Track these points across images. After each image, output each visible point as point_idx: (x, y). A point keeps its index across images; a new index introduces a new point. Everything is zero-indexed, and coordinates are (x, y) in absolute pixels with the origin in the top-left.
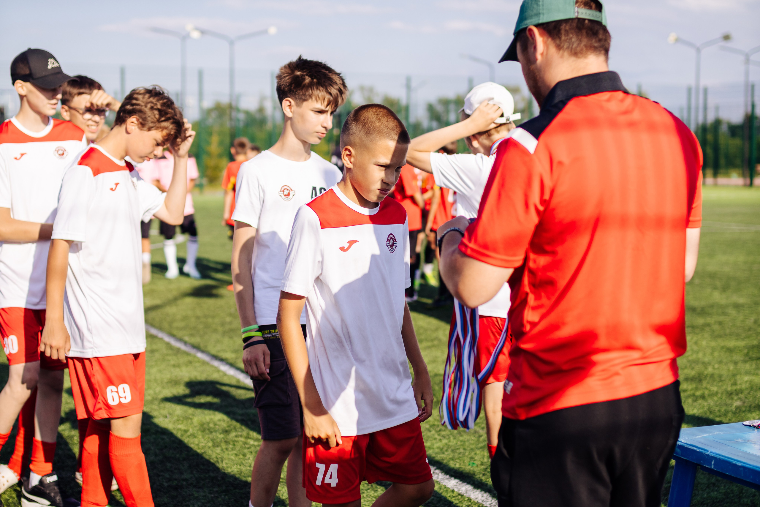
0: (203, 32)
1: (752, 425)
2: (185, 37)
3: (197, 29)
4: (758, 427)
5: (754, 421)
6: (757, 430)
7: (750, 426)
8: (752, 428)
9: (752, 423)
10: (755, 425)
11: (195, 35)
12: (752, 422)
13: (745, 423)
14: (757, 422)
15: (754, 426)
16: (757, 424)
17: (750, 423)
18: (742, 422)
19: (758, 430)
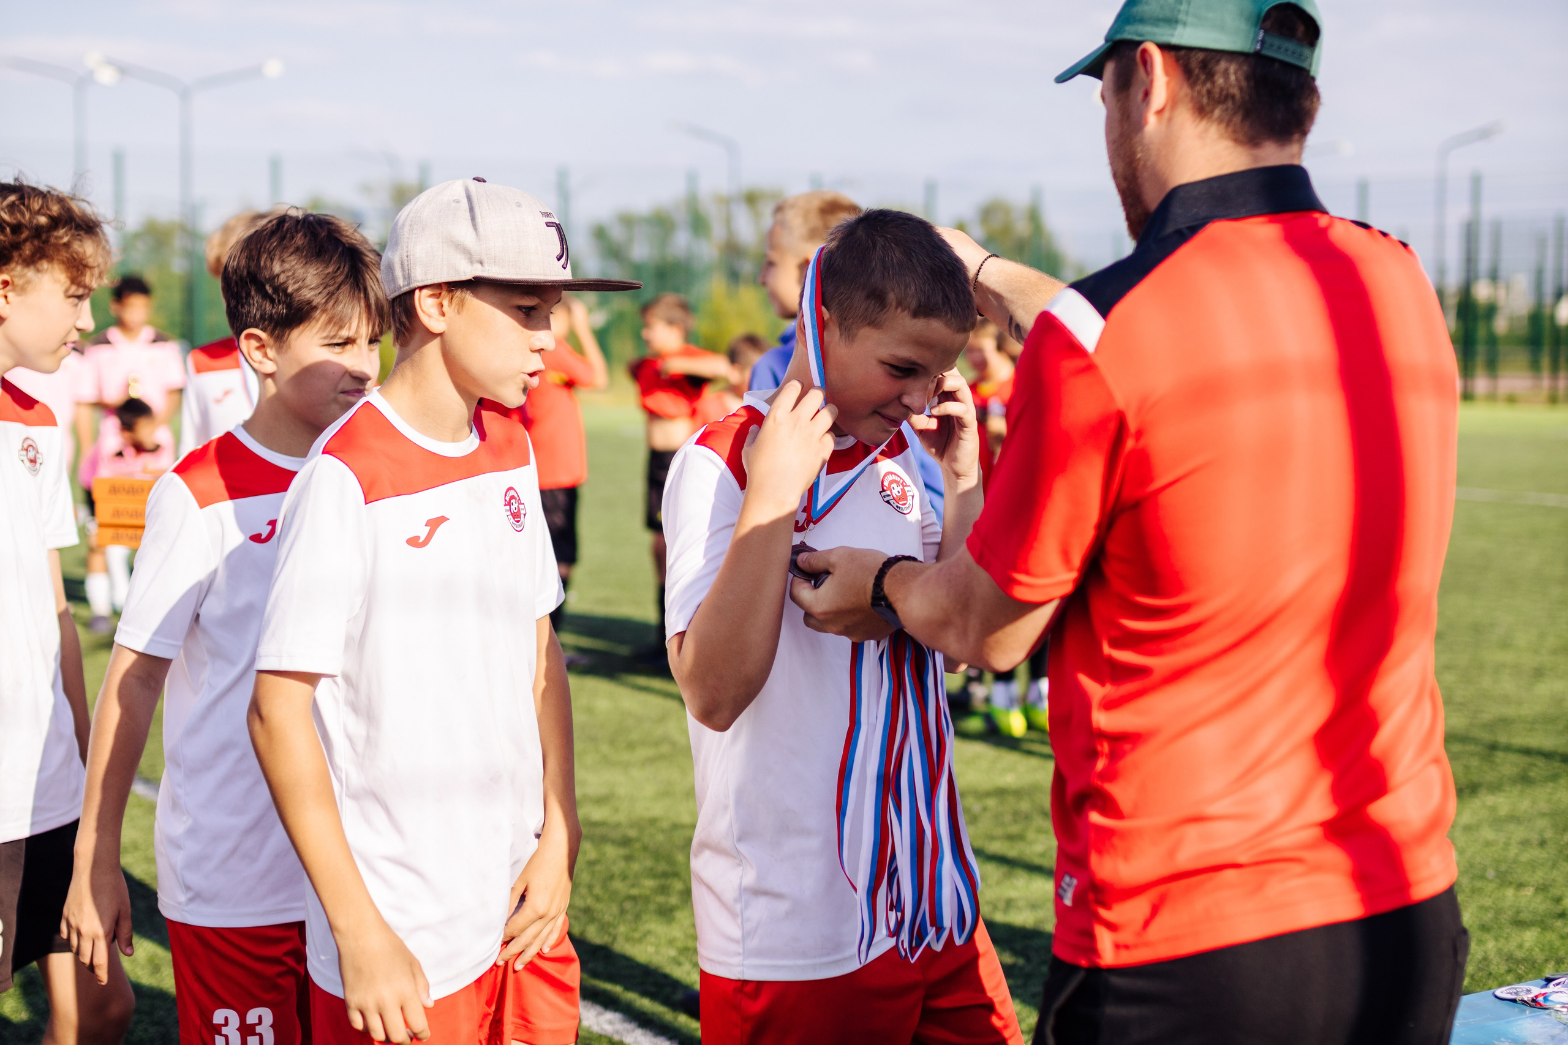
0: (123, 70)
1: (1518, 998)
2: (84, 81)
3: (110, 62)
4: (1534, 1004)
5: (1523, 986)
6: (1530, 1013)
7: (1514, 1001)
8: (1516, 1008)
9: (1516, 993)
10: (1526, 999)
11: (106, 76)
12: (1515, 989)
13: (1502, 992)
14: (1529, 991)
15: (1524, 1002)
16: (1531, 996)
17: (1511, 993)
18: (1492, 991)
19: (1535, 1012)
